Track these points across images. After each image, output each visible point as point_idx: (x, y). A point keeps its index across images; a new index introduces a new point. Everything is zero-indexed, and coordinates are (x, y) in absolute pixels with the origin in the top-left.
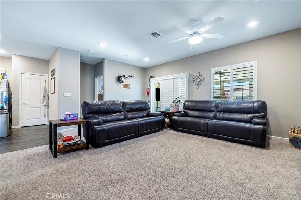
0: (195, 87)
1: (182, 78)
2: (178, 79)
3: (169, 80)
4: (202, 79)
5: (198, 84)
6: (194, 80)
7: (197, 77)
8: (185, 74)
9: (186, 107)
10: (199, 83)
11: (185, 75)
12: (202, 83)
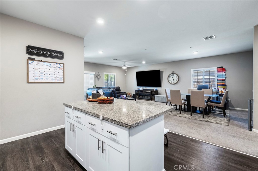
0: (97, 80)
1: (91, 74)
2: (89, 74)
4: (100, 76)
5: (98, 79)
7: (98, 75)
8: (94, 73)
12: (100, 79)
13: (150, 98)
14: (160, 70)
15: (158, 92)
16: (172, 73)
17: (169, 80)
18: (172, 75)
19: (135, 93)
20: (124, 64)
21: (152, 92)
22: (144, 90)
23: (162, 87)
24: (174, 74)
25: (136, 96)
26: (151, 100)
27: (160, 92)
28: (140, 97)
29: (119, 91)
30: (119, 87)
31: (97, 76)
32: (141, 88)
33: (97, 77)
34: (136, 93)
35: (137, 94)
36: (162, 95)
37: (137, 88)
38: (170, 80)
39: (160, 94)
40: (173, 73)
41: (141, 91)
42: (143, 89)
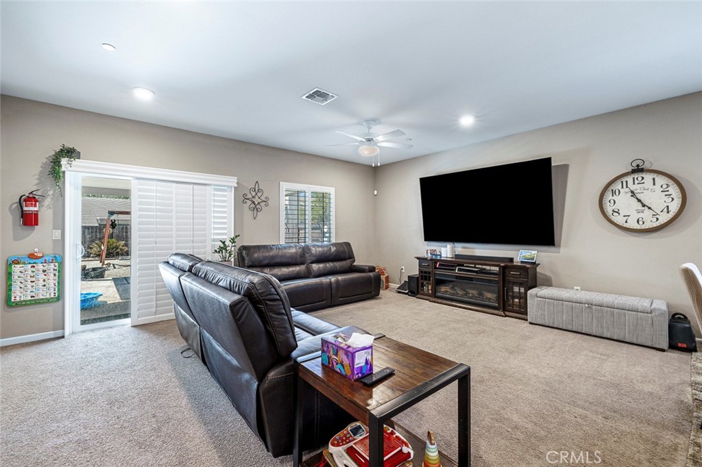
0: (248, 214)
1: (219, 188)
2: (207, 187)
3: (174, 184)
4: (263, 198)
5: (256, 208)
6: (245, 198)
7: (254, 194)
8: (232, 181)
9: (252, 262)
10: (258, 206)
11: (234, 182)
12: (264, 208)
13: (498, 297)
14: (549, 159)
15: (538, 269)
16: (634, 171)
17: (609, 209)
18: (630, 179)
19: (416, 272)
20: (368, 134)
21: (504, 269)
22: (459, 261)
23: (562, 249)
24: (648, 177)
25: (423, 286)
26: (504, 310)
27: (548, 273)
28: (443, 289)
29: (348, 261)
30: (348, 244)
31: (249, 196)
32: (446, 251)
33: (249, 202)
34: (421, 271)
35: (424, 276)
36: (560, 286)
37: (426, 249)
38: (615, 207)
39: (548, 283)
40: (638, 170)
41: (447, 265)
42: (457, 256)
